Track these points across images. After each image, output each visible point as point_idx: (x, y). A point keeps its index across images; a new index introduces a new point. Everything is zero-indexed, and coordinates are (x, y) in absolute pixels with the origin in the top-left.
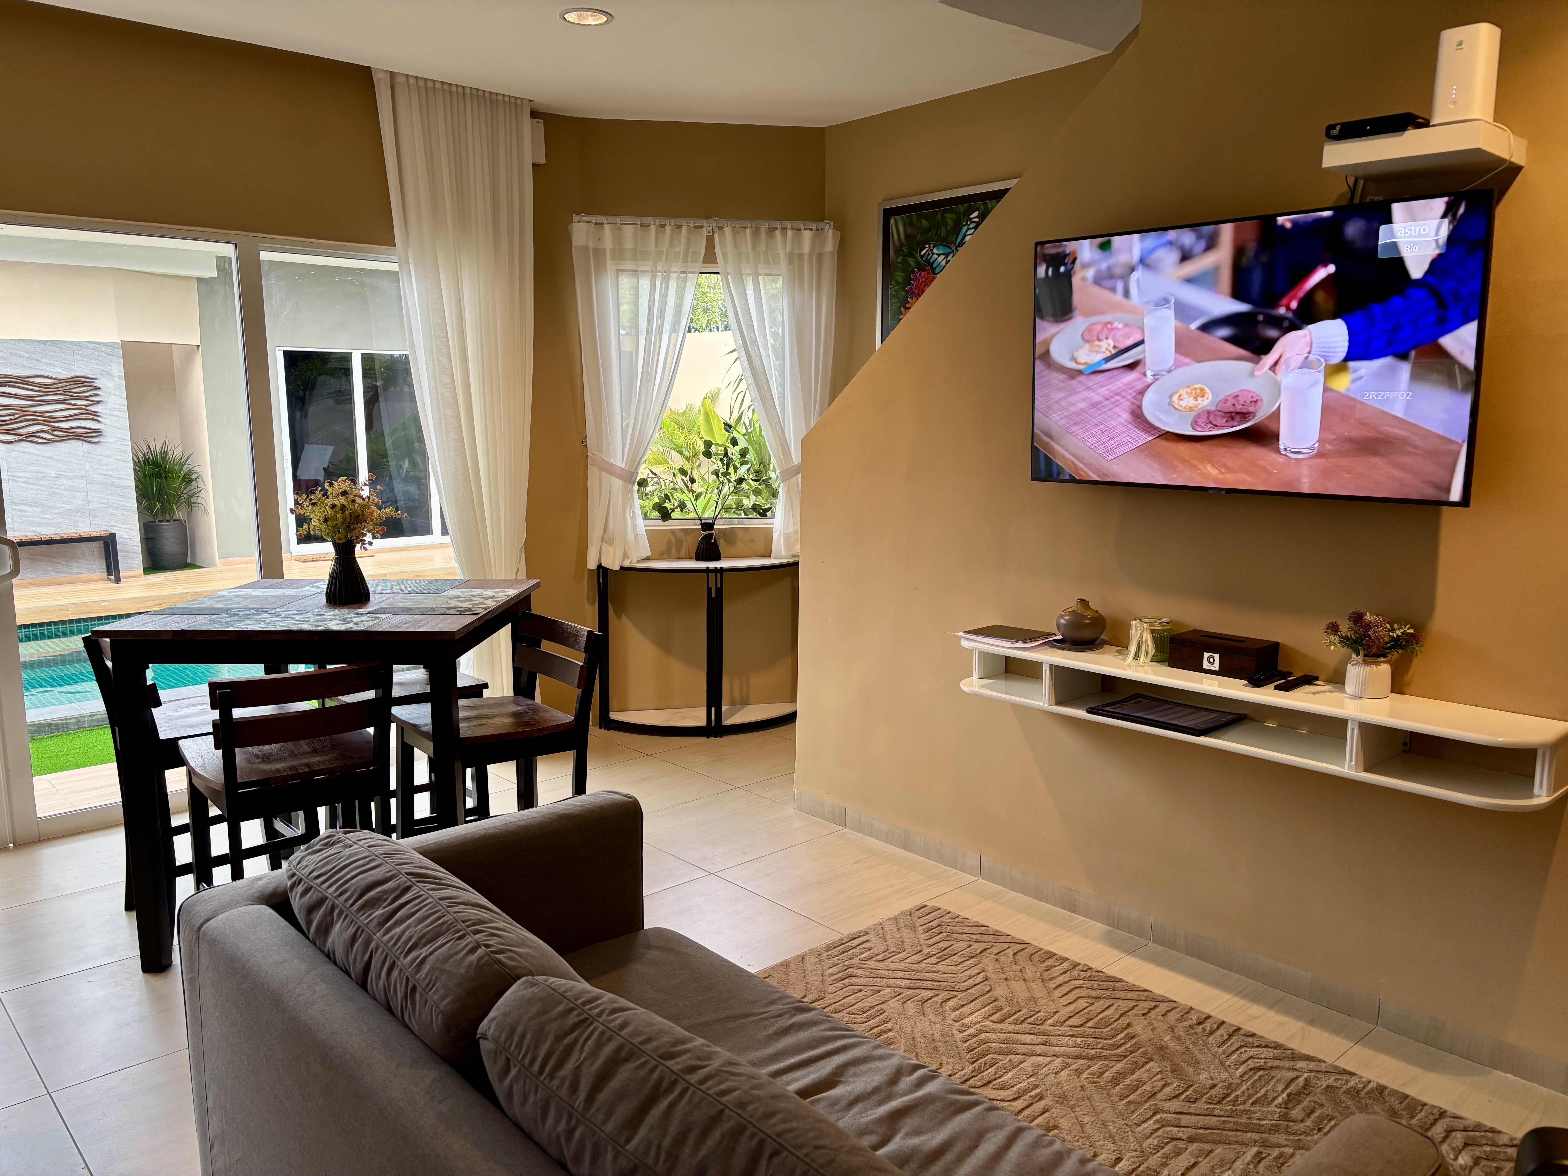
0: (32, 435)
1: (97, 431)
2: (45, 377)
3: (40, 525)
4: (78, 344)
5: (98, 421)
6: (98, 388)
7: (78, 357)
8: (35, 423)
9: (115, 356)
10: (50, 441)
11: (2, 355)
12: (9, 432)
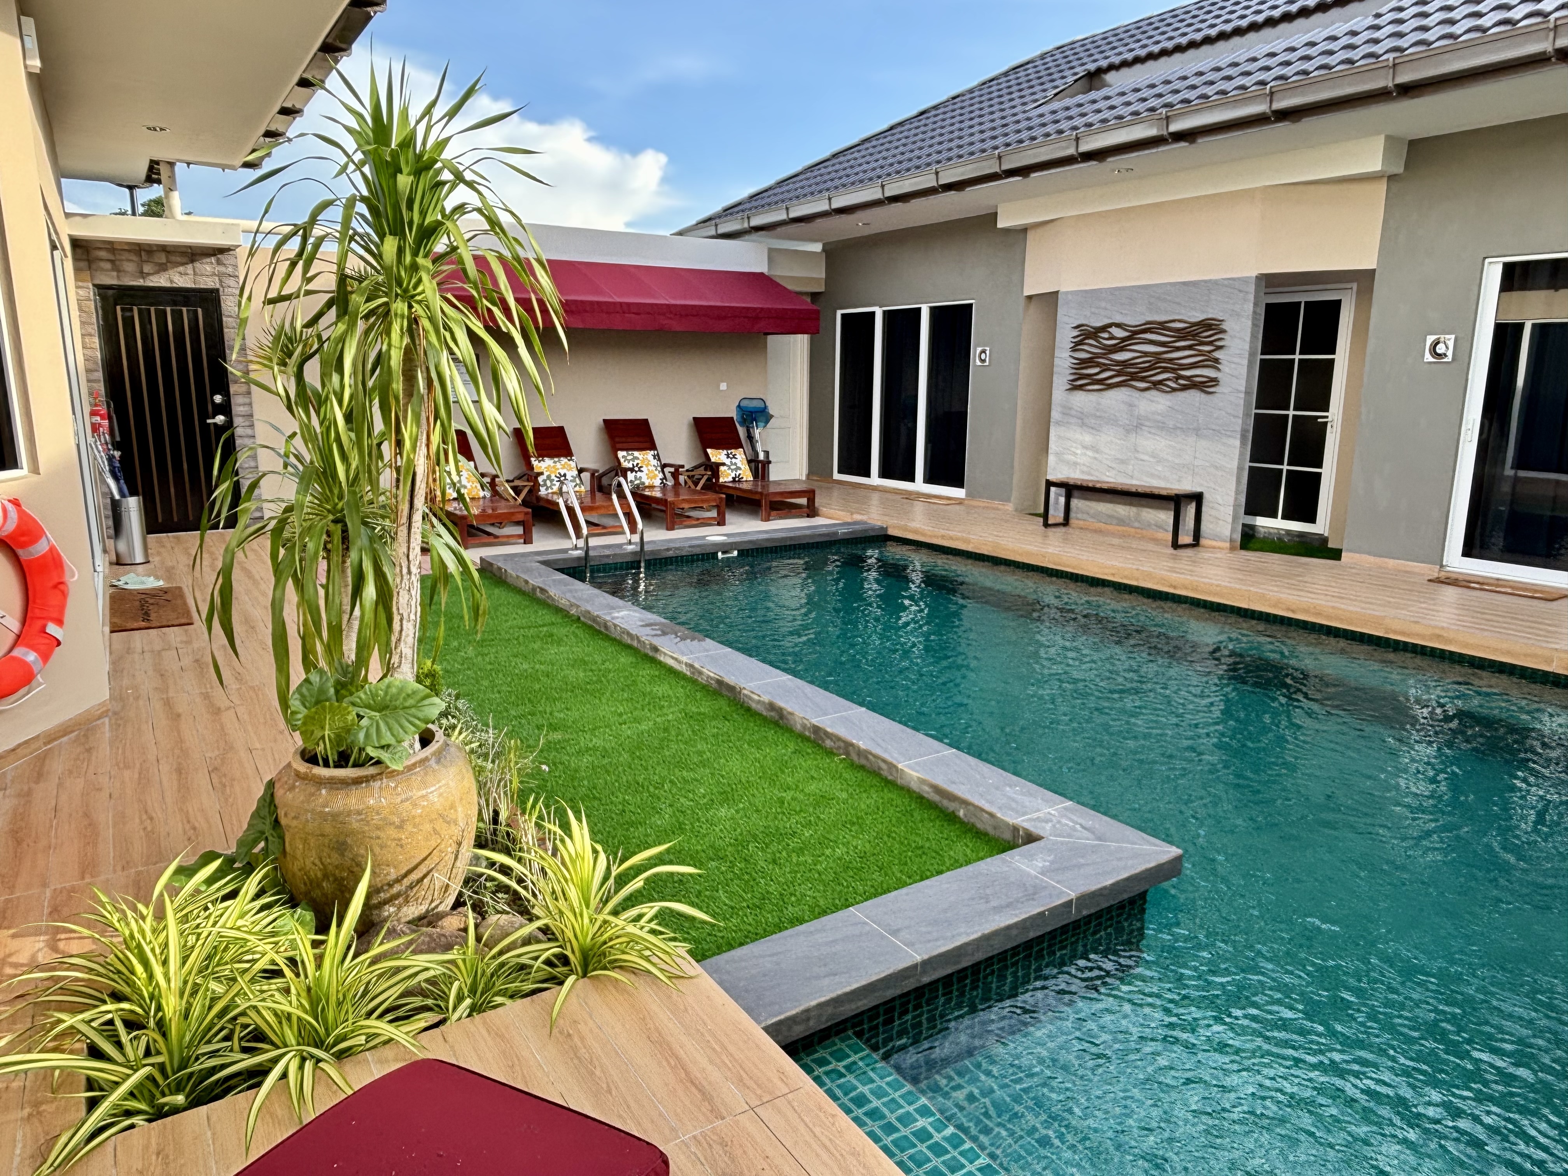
0: (1160, 382)
1: (1215, 381)
2: (1180, 321)
3: (1152, 476)
4: (1216, 283)
5: (1219, 370)
6: (1223, 331)
7: (1213, 297)
8: (1165, 370)
9: (1247, 293)
10: (1174, 390)
11: (1152, 300)
12: (1143, 379)
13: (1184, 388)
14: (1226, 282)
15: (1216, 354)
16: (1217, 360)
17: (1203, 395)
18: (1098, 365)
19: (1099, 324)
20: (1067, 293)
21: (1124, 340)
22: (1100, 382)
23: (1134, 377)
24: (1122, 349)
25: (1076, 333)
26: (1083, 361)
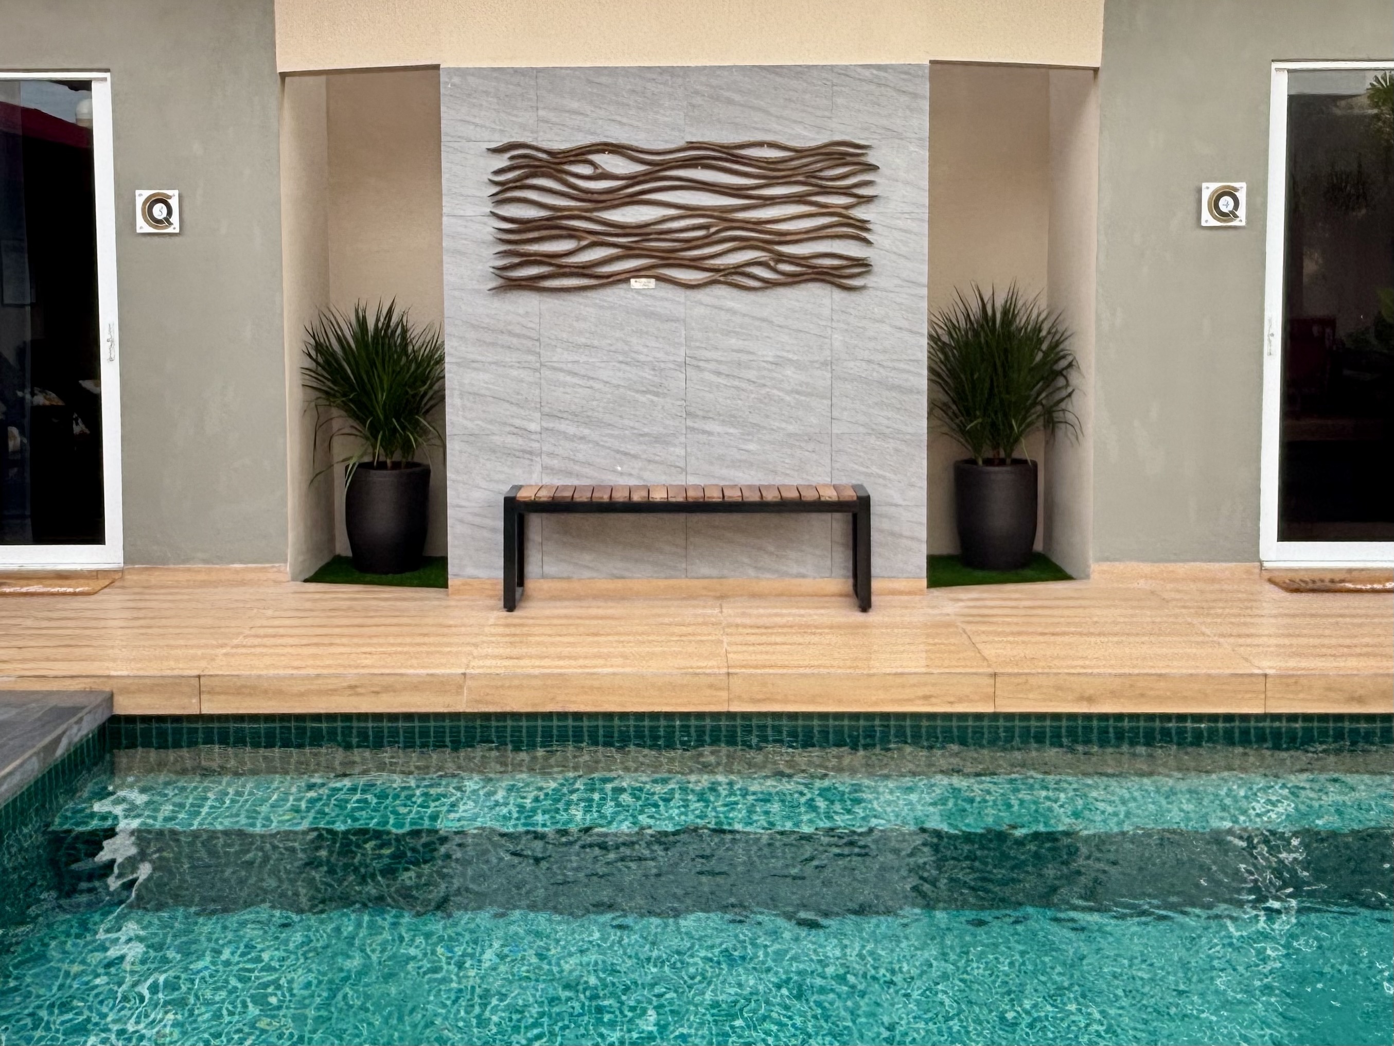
0: (737, 270)
1: (863, 265)
2: (772, 145)
3: (735, 464)
4: (843, 72)
5: (867, 242)
6: (873, 168)
7: (840, 101)
8: (746, 244)
9: (915, 96)
10: (769, 284)
11: (698, 100)
12: (694, 264)
13: (793, 280)
14: (867, 73)
15: (859, 213)
16: (862, 225)
17: (838, 294)
18: (572, 234)
19: (560, 144)
20: (462, 72)
21: (634, 179)
22: (583, 271)
23: (669, 259)
24: (633, 200)
25: (502, 161)
26: (525, 225)
